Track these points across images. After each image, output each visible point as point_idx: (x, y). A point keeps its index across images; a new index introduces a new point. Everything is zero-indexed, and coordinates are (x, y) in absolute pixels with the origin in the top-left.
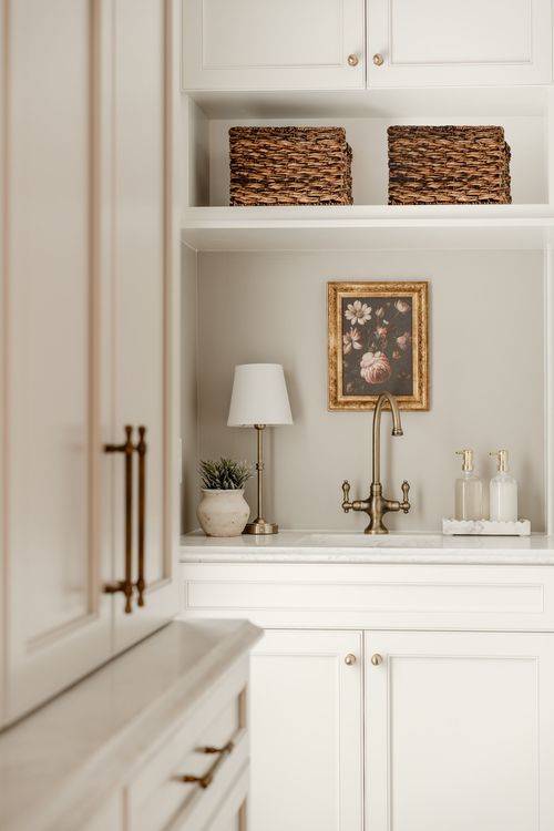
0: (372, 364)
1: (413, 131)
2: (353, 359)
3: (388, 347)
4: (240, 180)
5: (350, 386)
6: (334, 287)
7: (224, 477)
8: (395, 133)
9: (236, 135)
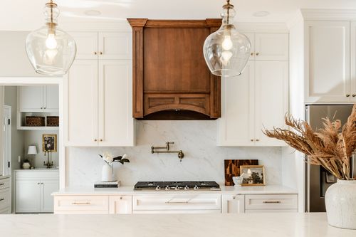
0: (49, 146)
1: (50, 117)
2: (46, 145)
3: (50, 143)
4: (28, 123)
5: (46, 149)
6: (43, 135)
7: (27, 161)
8: (48, 117)
9: (27, 117)
